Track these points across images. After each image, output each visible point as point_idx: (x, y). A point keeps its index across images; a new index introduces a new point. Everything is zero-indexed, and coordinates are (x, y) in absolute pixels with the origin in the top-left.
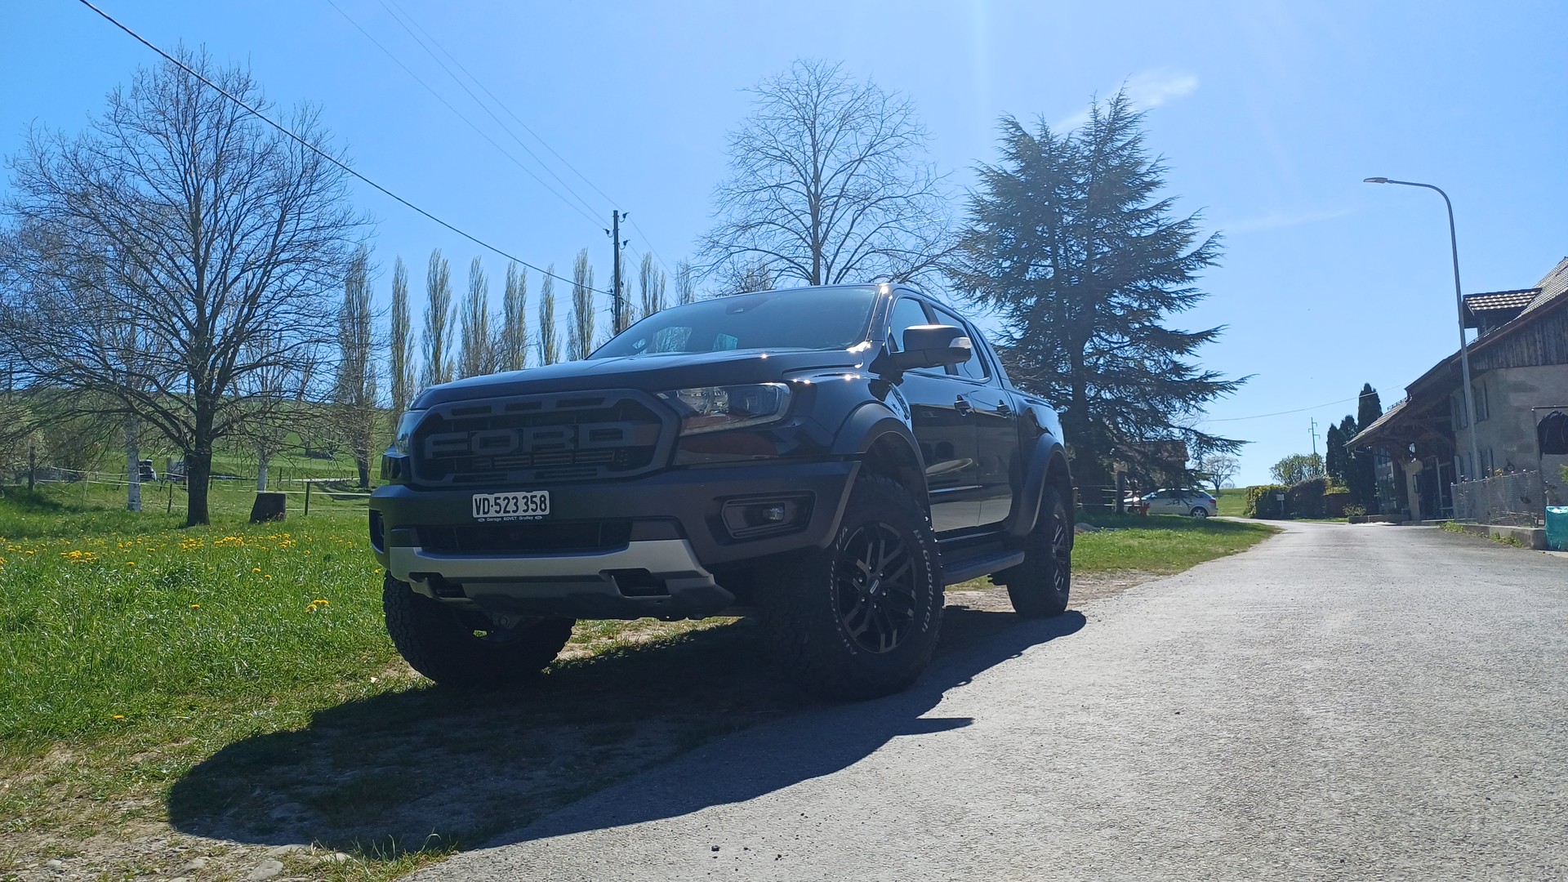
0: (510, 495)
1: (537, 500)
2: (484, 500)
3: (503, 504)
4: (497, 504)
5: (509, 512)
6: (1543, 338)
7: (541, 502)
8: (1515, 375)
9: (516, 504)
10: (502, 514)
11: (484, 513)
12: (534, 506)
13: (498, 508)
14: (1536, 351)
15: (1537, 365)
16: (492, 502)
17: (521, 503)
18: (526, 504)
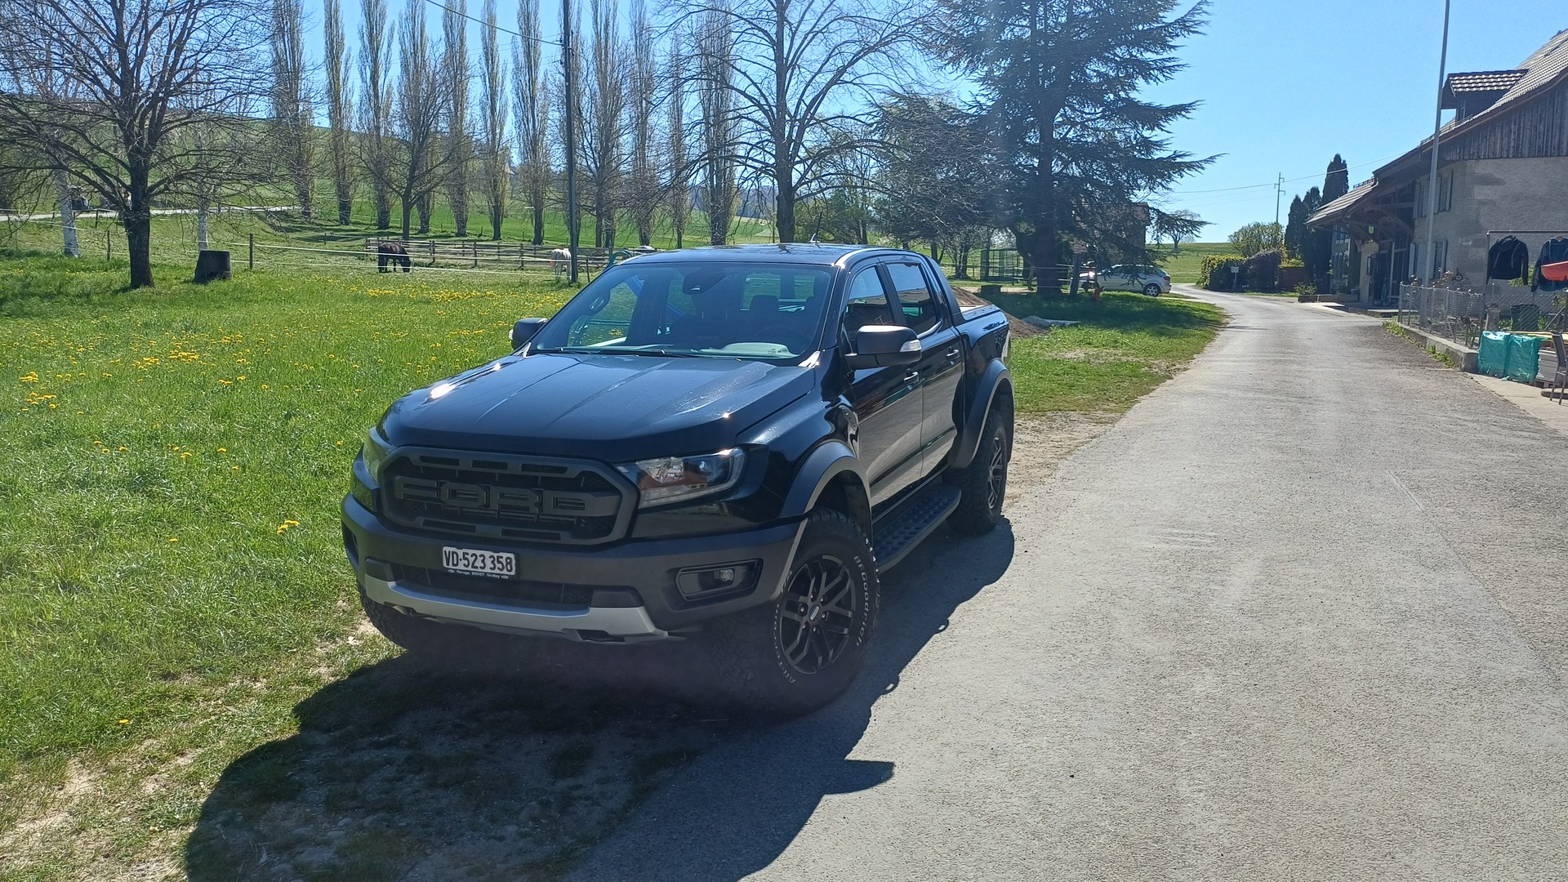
0: (478, 553)
1: (503, 561)
2: (453, 553)
3: (472, 559)
4: (465, 559)
5: (477, 568)
6: (1519, 129)
7: (507, 564)
8: (1483, 167)
9: (483, 561)
10: (470, 568)
11: (453, 565)
12: (500, 566)
13: (466, 562)
14: (1509, 143)
15: (1508, 157)
16: (461, 556)
17: (488, 562)
18: (493, 562)
